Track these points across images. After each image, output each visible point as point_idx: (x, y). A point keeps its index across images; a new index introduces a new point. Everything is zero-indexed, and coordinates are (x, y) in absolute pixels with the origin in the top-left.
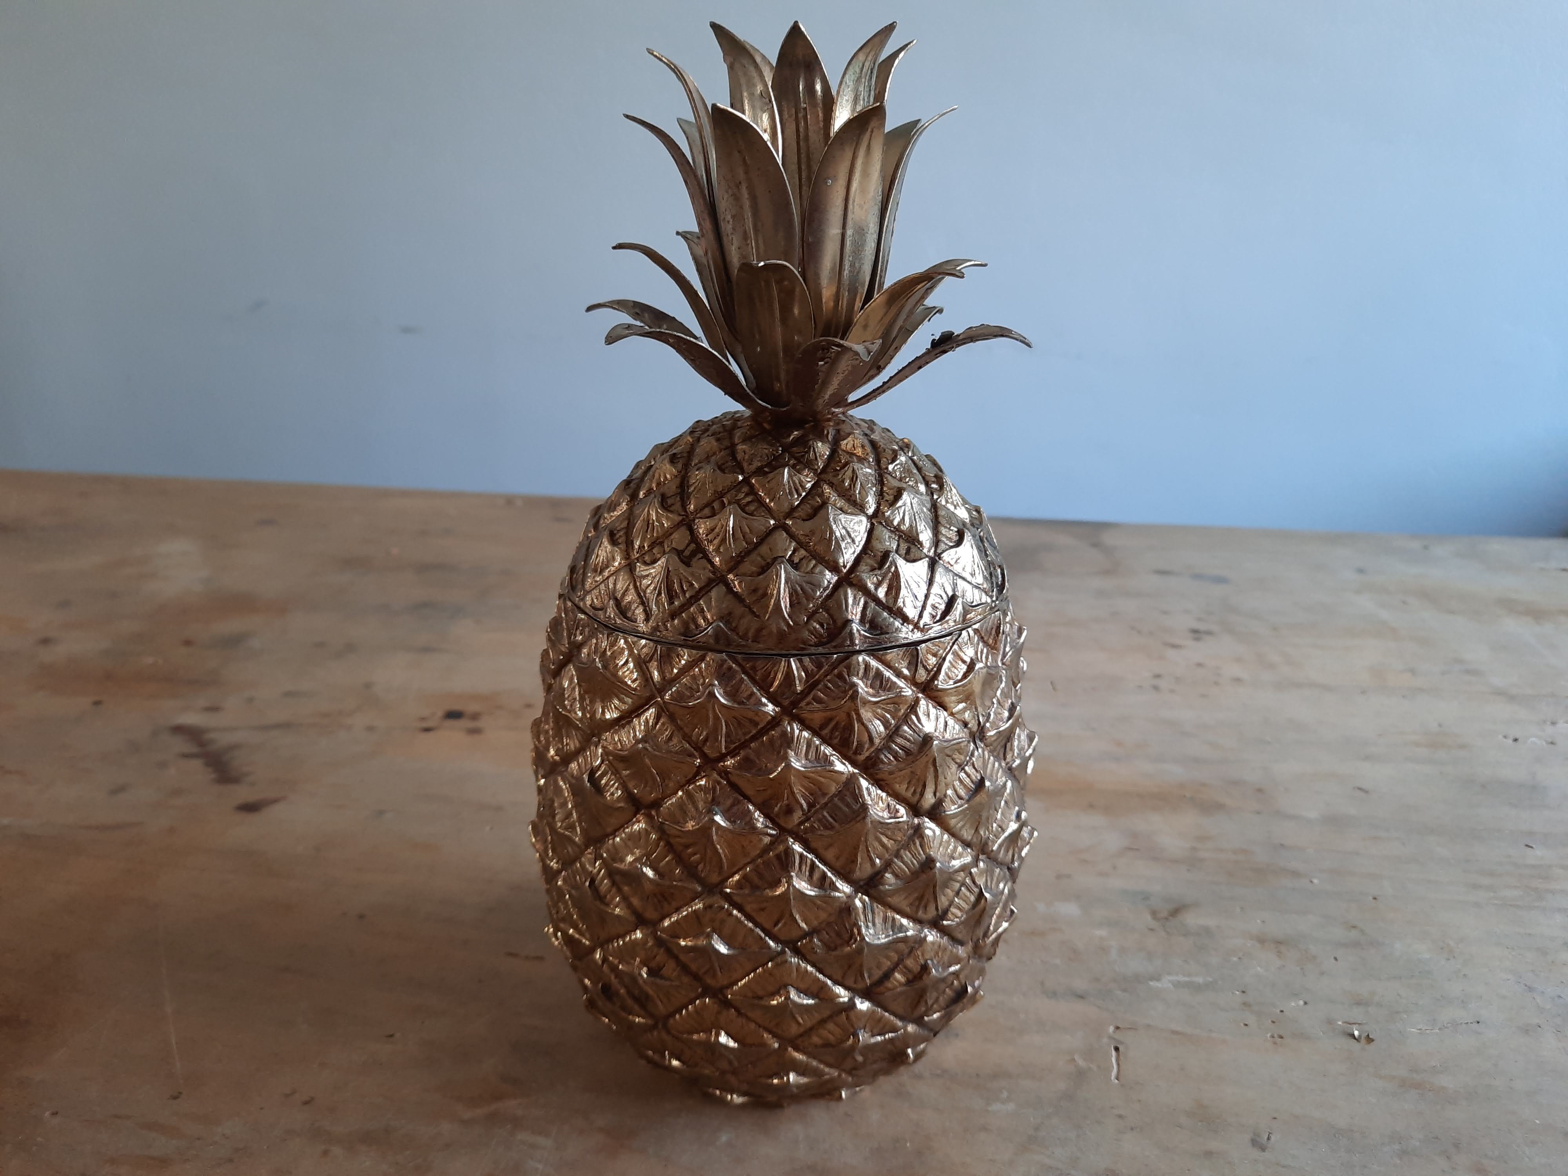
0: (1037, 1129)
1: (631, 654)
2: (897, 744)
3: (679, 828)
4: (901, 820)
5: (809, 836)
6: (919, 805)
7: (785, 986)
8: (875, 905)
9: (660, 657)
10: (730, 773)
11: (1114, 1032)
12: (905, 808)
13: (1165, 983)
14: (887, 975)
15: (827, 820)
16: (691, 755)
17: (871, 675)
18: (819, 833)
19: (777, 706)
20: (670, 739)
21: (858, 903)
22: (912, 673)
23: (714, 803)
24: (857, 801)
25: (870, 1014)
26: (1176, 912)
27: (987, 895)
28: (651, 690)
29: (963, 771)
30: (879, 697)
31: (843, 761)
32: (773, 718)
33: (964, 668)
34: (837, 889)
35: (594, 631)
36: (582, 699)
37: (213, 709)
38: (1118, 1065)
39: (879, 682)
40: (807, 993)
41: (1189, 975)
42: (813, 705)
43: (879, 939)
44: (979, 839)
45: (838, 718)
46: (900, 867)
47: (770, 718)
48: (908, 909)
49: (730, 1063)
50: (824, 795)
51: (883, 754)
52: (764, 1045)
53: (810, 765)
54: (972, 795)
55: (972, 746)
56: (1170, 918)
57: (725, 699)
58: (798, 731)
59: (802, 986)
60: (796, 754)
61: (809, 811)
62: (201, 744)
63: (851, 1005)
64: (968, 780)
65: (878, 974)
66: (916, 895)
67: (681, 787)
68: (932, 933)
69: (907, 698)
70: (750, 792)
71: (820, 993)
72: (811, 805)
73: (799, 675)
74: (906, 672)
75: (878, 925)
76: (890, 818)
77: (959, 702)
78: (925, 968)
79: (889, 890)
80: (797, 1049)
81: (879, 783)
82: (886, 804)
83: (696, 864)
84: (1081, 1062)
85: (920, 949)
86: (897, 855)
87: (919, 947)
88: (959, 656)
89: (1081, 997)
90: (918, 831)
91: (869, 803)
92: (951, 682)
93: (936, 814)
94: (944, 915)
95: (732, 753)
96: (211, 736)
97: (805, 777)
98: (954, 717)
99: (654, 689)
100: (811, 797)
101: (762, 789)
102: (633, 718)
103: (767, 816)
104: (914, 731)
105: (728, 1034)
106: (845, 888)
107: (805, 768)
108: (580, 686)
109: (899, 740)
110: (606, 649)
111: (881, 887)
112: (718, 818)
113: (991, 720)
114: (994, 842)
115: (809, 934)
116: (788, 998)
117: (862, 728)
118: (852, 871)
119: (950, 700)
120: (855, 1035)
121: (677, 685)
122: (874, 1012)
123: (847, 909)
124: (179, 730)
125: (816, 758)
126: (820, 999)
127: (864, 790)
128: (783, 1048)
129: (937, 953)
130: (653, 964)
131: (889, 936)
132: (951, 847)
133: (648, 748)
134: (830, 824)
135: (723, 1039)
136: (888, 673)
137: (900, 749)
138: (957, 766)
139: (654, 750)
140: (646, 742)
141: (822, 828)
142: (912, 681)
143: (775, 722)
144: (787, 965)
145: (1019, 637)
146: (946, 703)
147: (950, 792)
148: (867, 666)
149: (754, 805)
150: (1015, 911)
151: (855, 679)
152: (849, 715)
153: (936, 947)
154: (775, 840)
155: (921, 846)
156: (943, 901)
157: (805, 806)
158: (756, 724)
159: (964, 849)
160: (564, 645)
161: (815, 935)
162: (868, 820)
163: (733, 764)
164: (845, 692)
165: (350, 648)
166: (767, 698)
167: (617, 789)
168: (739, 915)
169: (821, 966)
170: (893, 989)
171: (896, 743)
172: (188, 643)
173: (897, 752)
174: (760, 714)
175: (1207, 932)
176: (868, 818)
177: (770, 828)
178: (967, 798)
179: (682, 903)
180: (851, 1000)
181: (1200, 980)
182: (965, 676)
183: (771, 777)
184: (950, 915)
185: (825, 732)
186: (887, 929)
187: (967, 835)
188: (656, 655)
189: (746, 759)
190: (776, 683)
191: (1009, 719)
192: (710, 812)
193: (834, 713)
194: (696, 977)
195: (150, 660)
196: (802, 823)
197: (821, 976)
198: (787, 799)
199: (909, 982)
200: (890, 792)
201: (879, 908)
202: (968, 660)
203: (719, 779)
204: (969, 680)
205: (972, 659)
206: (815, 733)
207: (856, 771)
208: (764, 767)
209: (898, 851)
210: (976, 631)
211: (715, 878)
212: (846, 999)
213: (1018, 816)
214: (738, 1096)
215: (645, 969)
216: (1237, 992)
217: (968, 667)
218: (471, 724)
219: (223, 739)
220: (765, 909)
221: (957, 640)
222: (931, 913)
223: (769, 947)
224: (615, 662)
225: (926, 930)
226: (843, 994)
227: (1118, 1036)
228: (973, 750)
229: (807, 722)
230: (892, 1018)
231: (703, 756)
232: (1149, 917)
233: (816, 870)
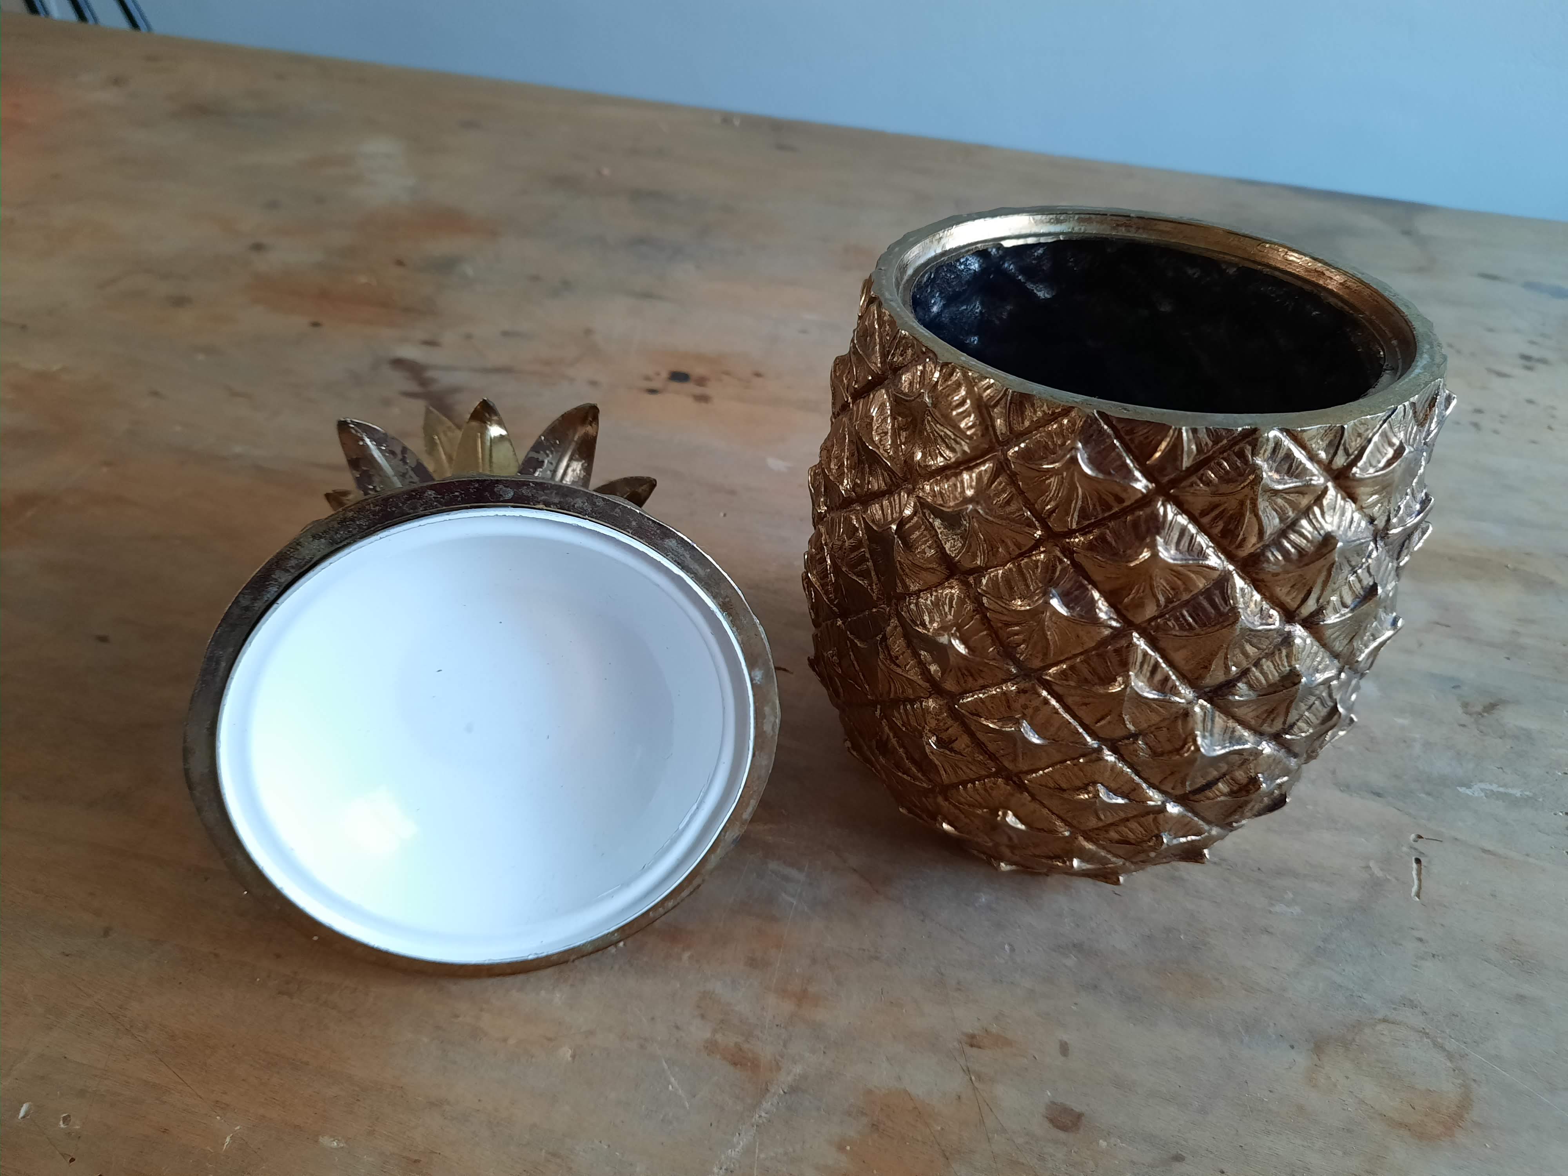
0: (1325, 940)
1: (970, 392)
2: (1290, 541)
3: (1004, 605)
4: (1272, 627)
5: (1159, 635)
6: (1297, 612)
7: (1095, 783)
8: (1217, 713)
9: (1011, 403)
10: (1076, 553)
11: (1415, 841)
12: (1278, 612)
13: (1476, 791)
14: (1210, 785)
15: (1186, 620)
16: (1031, 525)
17: (1279, 456)
18: (1174, 633)
19: (1151, 482)
20: (1008, 502)
21: (1197, 709)
22: (1330, 456)
23: (1049, 582)
24: (1226, 601)
25: (1180, 817)
26: (1491, 707)
27: (1341, 710)
28: (991, 441)
29: (1355, 575)
30: (1284, 484)
31: (1219, 554)
32: (1144, 496)
33: (1390, 453)
34: (1178, 694)
35: (921, 356)
36: (896, 434)
37: (431, 343)
38: (1420, 880)
39: (1289, 465)
40: (1117, 793)
41: (1505, 786)
42: (1199, 486)
43: (1215, 750)
44: (1350, 651)
45: (1226, 505)
46: (1257, 679)
47: (1140, 495)
48: (1253, 722)
49: (1010, 839)
50: (1187, 590)
51: (1271, 551)
52: (1053, 831)
53: (1179, 556)
54: (1360, 602)
55: (1372, 545)
56: (1485, 714)
57: (1091, 469)
58: (1172, 515)
59: (1113, 785)
60: (1166, 543)
61: (1166, 606)
62: (424, 382)
63: (1162, 809)
64: (1358, 586)
65: (1201, 782)
66: (1265, 708)
67: (1012, 560)
68: (1270, 745)
69: (1317, 488)
70: (1096, 577)
71: (1131, 793)
72: (1169, 601)
73: (1189, 447)
74: (1323, 455)
75: (1216, 736)
76: (1262, 624)
77: (1372, 495)
78: (1254, 782)
79: (1239, 701)
80: (1088, 839)
81: (1257, 584)
82: (1259, 609)
83: (1015, 645)
84: (1378, 873)
85: (1255, 762)
86: (1257, 664)
87: (1253, 760)
88: (1387, 437)
89: (1379, 795)
90: (1288, 639)
91: (1240, 606)
92: (1371, 470)
93: (1312, 624)
94: (1289, 729)
95: (1083, 531)
96: (430, 374)
97: (1172, 570)
98: (1363, 512)
99: (994, 440)
100: (1171, 592)
101: (1113, 576)
102: (962, 470)
103: (1112, 604)
104: (1315, 528)
105: (1016, 815)
106: (1186, 692)
107: (1174, 560)
108: (894, 418)
109: (1293, 537)
110: (937, 382)
111: (1231, 698)
112: (1055, 602)
113: (1399, 515)
114: (1362, 652)
115: (1135, 736)
116: (1096, 796)
117: (1254, 519)
118: (1201, 677)
119: (1361, 491)
120: (1159, 837)
121: (1027, 441)
122: (1184, 816)
123: (1186, 714)
124: (399, 363)
125: (1188, 549)
126: (1129, 799)
127: (1238, 591)
128: (1073, 837)
129: (1270, 766)
130: (944, 736)
131: (1225, 747)
132: (1318, 659)
133: (980, 510)
134: (1189, 624)
135: (1011, 819)
136: (1299, 455)
137: (1293, 547)
138: (1350, 569)
139: (987, 514)
140: (978, 503)
141: (1177, 628)
142: (1327, 468)
143: (1146, 500)
144: (1102, 763)
145: (1447, 408)
146: (1359, 495)
147: (1334, 599)
148: (1278, 444)
149: (1100, 592)
150: (1355, 719)
151: (1259, 461)
152: (1242, 503)
153: (1271, 760)
154: (1117, 634)
155: (1287, 656)
156: (1293, 716)
157: (1162, 600)
158: (1120, 500)
159: (1331, 661)
160: (876, 364)
161: (1141, 737)
162: (1238, 627)
163: (1083, 543)
164: (1242, 475)
165: (566, 286)
166: (1141, 472)
167: (930, 547)
168: (1057, 705)
169: (1139, 768)
170: (1213, 799)
171: (1290, 539)
172: (400, 263)
173: (1288, 551)
174: (1129, 490)
175: (1528, 736)
176: (1239, 624)
177: (1114, 620)
178: (1352, 606)
179: (991, 682)
180: (1164, 803)
181: (1517, 792)
182: (1389, 463)
183: (1132, 565)
184: (1295, 729)
185: (1205, 520)
186: (1224, 741)
187: (1338, 646)
188: (1004, 400)
189: (1102, 538)
190: (1158, 455)
191: (1419, 513)
192: (1046, 594)
193: (1223, 499)
194: (992, 757)
195: (363, 279)
196: (1154, 618)
197: (1136, 778)
198: (1143, 592)
199: (1232, 793)
200: (1267, 594)
201: (1220, 720)
202: (1397, 442)
203: (1061, 556)
204: (1394, 468)
205: (1401, 442)
206: (1193, 519)
207: (1231, 568)
208: (1121, 553)
209: (1260, 659)
210: (1413, 404)
211: (1037, 663)
212: (1159, 803)
213: (1395, 622)
214: (1006, 865)
215: (934, 738)
216: (1561, 814)
217: (1395, 451)
218: (698, 390)
219: (445, 380)
220: (1089, 704)
221: (1390, 416)
222: (1278, 726)
223: (1085, 743)
224: (947, 401)
225: (1264, 743)
226: (1155, 798)
227: (1419, 845)
228: (1372, 550)
229: (1186, 506)
230: (1201, 822)
231: (1045, 527)
232: (1460, 711)
233: (1159, 670)
